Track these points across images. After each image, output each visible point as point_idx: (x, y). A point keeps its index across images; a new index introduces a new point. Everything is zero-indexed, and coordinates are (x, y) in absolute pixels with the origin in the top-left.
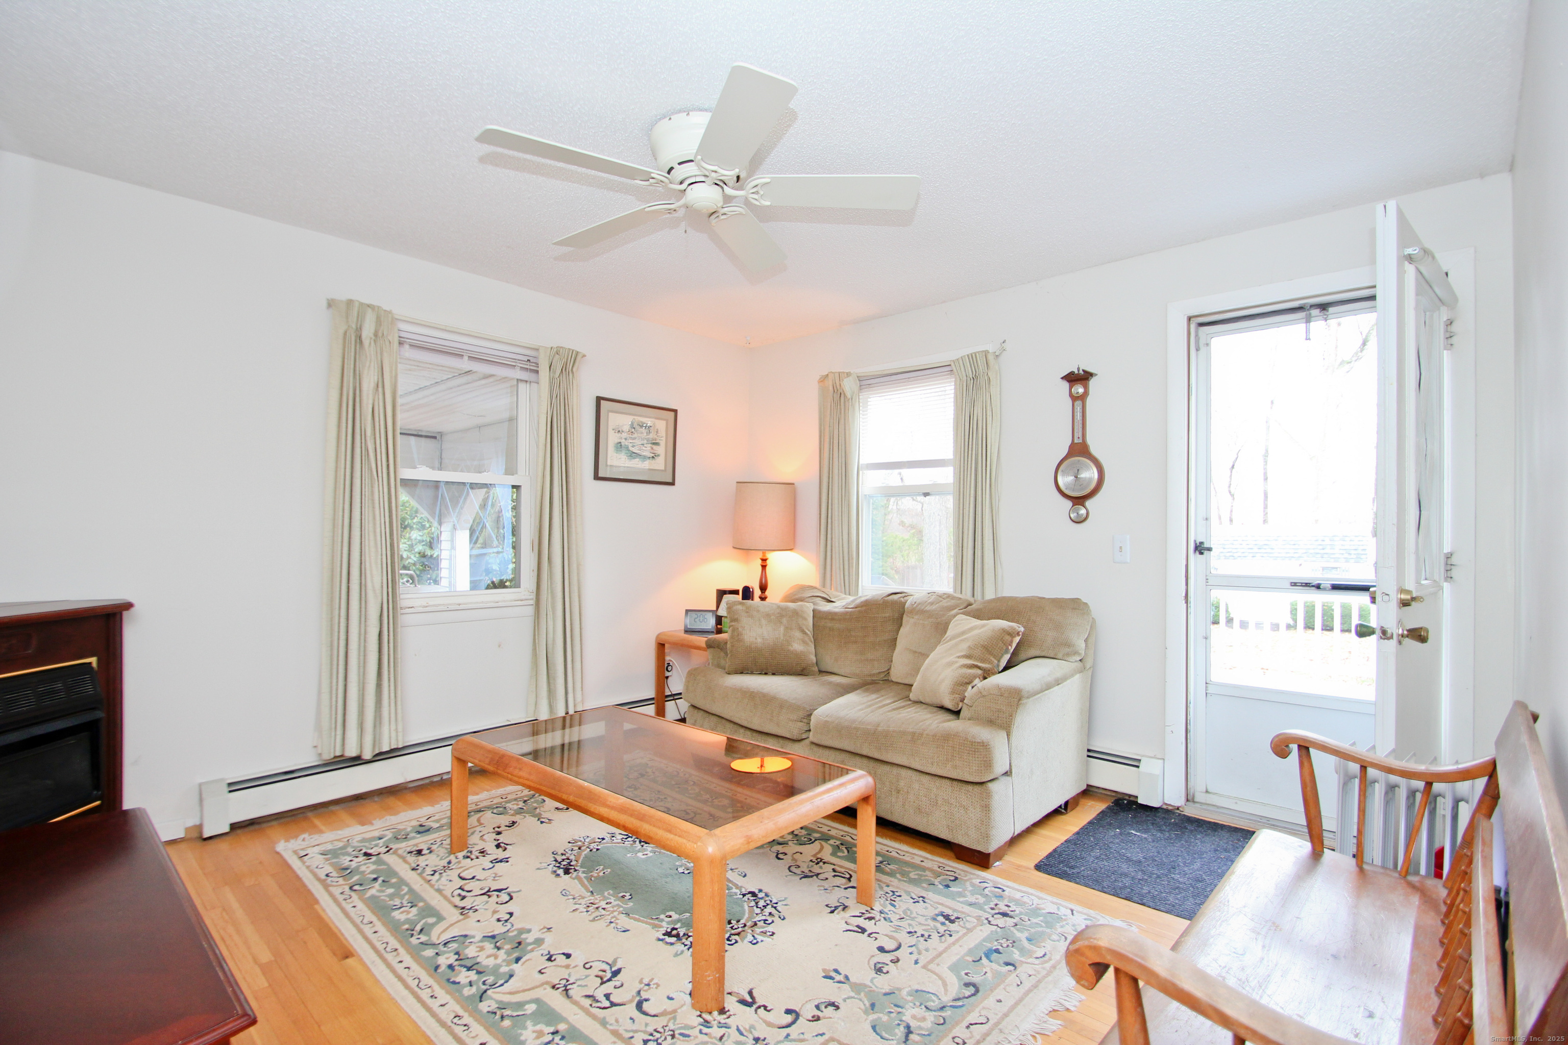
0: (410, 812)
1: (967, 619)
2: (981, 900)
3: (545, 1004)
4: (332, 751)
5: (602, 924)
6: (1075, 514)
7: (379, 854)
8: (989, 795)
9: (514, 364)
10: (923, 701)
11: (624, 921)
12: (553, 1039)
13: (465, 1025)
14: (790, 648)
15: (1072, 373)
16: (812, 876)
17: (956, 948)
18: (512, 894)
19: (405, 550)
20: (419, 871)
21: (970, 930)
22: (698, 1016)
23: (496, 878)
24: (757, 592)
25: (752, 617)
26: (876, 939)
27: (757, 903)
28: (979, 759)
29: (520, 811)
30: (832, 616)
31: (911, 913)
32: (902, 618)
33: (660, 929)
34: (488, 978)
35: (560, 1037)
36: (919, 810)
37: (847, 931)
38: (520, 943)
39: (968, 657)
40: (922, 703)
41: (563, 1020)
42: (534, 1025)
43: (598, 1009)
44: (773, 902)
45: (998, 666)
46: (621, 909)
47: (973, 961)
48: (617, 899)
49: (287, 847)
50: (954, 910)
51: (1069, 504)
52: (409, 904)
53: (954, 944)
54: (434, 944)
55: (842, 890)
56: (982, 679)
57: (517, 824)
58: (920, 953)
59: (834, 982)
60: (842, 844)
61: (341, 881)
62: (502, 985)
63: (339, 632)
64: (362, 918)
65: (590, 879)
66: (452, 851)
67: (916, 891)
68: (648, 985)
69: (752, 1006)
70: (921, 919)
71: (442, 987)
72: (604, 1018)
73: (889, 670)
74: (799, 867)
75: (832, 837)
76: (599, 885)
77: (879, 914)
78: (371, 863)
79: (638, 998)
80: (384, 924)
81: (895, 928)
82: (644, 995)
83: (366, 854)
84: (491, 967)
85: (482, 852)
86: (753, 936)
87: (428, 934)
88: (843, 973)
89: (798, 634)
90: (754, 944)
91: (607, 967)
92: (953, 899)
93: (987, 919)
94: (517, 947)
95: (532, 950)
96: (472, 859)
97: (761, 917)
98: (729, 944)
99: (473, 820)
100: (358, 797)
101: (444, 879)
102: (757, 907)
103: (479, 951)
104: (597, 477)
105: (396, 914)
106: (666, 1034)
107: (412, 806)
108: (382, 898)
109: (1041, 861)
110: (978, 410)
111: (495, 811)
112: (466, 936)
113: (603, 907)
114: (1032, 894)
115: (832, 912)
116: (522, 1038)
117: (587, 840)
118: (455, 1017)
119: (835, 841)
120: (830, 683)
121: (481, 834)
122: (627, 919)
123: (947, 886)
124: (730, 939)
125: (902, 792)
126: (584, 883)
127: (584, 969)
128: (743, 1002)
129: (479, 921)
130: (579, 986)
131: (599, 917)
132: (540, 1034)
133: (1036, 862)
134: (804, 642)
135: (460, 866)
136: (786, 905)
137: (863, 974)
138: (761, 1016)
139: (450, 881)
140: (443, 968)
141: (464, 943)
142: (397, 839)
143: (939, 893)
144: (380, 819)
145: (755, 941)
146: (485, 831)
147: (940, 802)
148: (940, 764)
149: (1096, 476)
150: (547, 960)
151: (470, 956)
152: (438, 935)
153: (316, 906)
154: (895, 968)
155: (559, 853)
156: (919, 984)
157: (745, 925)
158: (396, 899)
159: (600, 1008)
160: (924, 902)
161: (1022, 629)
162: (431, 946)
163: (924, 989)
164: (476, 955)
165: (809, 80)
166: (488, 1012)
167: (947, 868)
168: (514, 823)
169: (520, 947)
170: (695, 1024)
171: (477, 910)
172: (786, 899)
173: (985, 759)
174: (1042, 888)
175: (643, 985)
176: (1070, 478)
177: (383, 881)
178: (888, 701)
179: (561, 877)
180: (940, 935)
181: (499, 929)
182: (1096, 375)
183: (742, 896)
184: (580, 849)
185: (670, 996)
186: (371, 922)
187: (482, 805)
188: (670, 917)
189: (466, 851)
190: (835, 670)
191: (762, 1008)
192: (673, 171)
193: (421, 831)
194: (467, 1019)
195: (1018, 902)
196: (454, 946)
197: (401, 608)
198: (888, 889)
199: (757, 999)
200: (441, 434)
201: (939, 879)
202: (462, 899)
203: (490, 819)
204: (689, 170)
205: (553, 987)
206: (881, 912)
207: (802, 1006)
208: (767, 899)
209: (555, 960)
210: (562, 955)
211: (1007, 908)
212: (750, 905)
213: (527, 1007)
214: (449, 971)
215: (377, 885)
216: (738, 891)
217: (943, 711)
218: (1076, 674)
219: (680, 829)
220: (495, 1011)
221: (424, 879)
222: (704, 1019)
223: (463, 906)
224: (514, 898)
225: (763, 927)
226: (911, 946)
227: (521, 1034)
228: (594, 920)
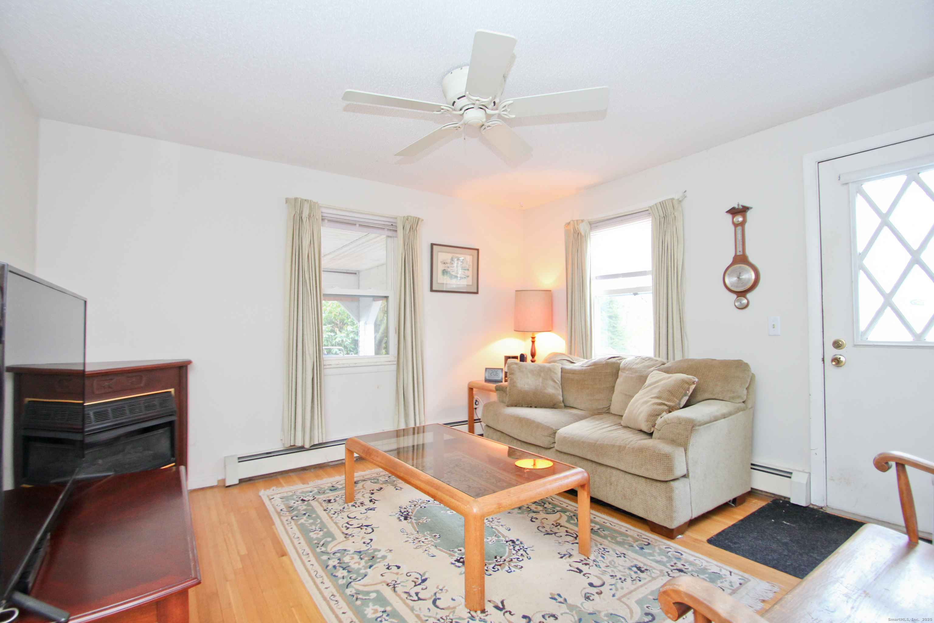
0: (328, 479)
1: (660, 373)
2: (665, 559)
3: (381, 594)
4: (289, 442)
5: (420, 550)
6: (739, 303)
7: (309, 500)
8: (671, 490)
9: (384, 227)
10: (630, 427)
11: (433, 551)
12: (382, 615)
13: (336, 601)
14: (546, 391)
15: (733, 208)
16: (552, 534)
17: (642, 590)
18: (374, 529)
19: (344, 337)
20: (327, 512)
21: (654, 579)
22: (468, 612)
23: (367, 519)
24: (529, 358)
25: (522, 372)
26: (588, 577)
27: (514, 547)
28: (664, 465)
29: (386, 482)
30: (573, 372)
31: (615, 563)
32: (618, 373)
33: (453, 557)
34: (353, 575)
35: (386, 614)
36: (624, 496)
37: (570, 570)
38: (373, 557)
39: (658, 398)
40: (629, 427)
41: (390, 604)
42: (373, 606)
43: (410, 601)
44: (525, 548)
45: (679, 404)
46: (433, 543)
47: (654, 599)
48: (432, 537)
49: (264, 493)
50: (645, 564)
51: (734, 296)
52: (319, 530)
53: (641, 586)
54: (328, 553)
55: (570, 544)
56: (668, 412)
57: (383, 489)
58: (617, 590)
59: (557, 602)
60: (574, 515)
61: (288, 514)
62: (360, 580)
63: (292, 378)
64: (294, 535)
65: (417, 524)
66: (346, 502)
67: (620, 549)
68: (442, 590)
69: (502, 611)
70: (621, 568)
71: (328, 578)
72: (413, 606)
73: (609, 406)
74: (544, 527)
75: (569, 511)
76: (422, 527)
77: (592, 562)
78: (304, 505)
79: (434, 597)
80: (305, 539)
81: (602, 572)
82: (438, 596)
83: (303, 500)
84: (356, 569)
85: (362, 504)
86: (509, 567)
87: (326, 547)
88: (563, 596)
89: (551, 383)
90: (509, 572)
91: (419, 577)
92: (645, 557)
93: (667, 572)
94: (372, 559)
95: (379, 562)
96: (356, 507)
97: (515, 556)
98: (493, 571)
99: (360, 485)
100: (303, 469)
101: (339, 517)
102: (514, 550)
103: (351, 559)
104: (432, 290)
105: (312, 534)
106: (447, 621)
107: (330, 475)
108: (306, 524)
109: (712, 537)
110: (668, 237)
111: (372, 481)
112: (345, 550)
113: (423, 541)
114: (702, 559)
115: (562, 557)
116: (366, 612)
117: (420, 501)
118: (332, 595)
119: (570, 513)
120: (571, 413)
121: (363, 493)
122: (435, 549)
123: (642, 548)
124: (495, 567)
125: (613, 484)
126: (414, 526)
127: (406, 576)
128: (497, 607)
129: (354, 542)
130: (402, 586)
131: (419, 547)
132: (376, 611)
133: (709, 537)
134: (556, 389)
135: (349, 510)
136: (532, 550)
137: (576, 599)
138: (507, 618)
139: (343, 518)
140: (330, 567)
141: (344, 554)
142: (320, 493)
143: (636, 552)
144: (313, 482)
145: (510, 571)
146: (365, 492)
147: (638, 493)
148: (637, 467)
149: (753, 276)
150: (387, 568)
151: (346, 562)
152: (331, 548)
153: (273, 527)
154: (599, 597)
155: (403, 508)
156: (613, 609)
157: (505, 560)
158: (313, 526)
159: (412, 600)
160: (625, 557)
161: (696, 380)
162: (326, 554)
163: (616, 613)
164: (349, 561)
165: (531, 36)
166: (350, 595)
167: (643, 537)
168: (381, 488)
169: (373, 559)
170: (465, 617)
171: (353, 536)
172: (533, 546)
173: (668, 465)
174: (710, 555)
175: (438, 589)
176: (735, 279)
177: (309, 515)
178: (607, 426)
179: (402, 521)
180: (632, 579)
181: (364, 548)
182: (751, 208)
183: (505, 542)
184: (415, 506)
185: (453, 598)
186: (298, 538)
187: (366, 477)
188: (461, 550)
189: (354, 502)
190: (575, 406)
191: (508, 613)
192: (455, 104)
193: (332, 489)
194: (338, 597)
195: (691, 563)
196: (338, 555)
197: (324, 365)
198: (601, 547)
199: (506, 607)
200: (359, 271)
201: (637, 543)
202: (347, 529)
203: (369, 485)
204: (464, 101)
205: (388, 585)
206: (594, 561)
207: (534, 614)
208: (521, 545)
209: (391, 569)
210: (395, 567)
211: (682, 566)
212: (510, 548)
213: (371, 594)
214: (333, 569)
215: (305, 517)
216: (504, 539)
217: (642, 433)
218: (740, 411)
219: (458, 496)
220: (353, 594)
221: (329, 516)
222: (471, 615)
223: (347, 533)
224: (375, 530)
225: (516, 562)
226: (612, 585)
227: (365, 610)
228: (416, 548)
